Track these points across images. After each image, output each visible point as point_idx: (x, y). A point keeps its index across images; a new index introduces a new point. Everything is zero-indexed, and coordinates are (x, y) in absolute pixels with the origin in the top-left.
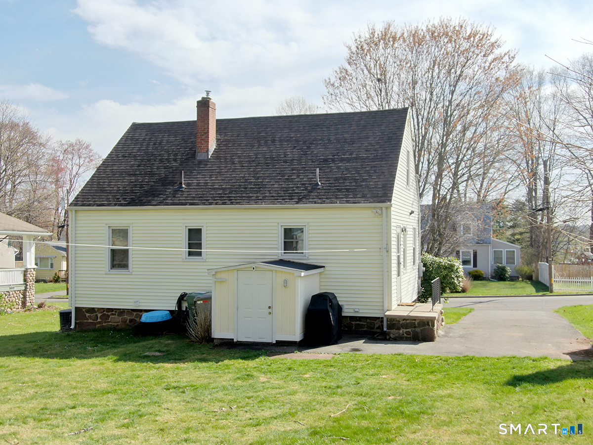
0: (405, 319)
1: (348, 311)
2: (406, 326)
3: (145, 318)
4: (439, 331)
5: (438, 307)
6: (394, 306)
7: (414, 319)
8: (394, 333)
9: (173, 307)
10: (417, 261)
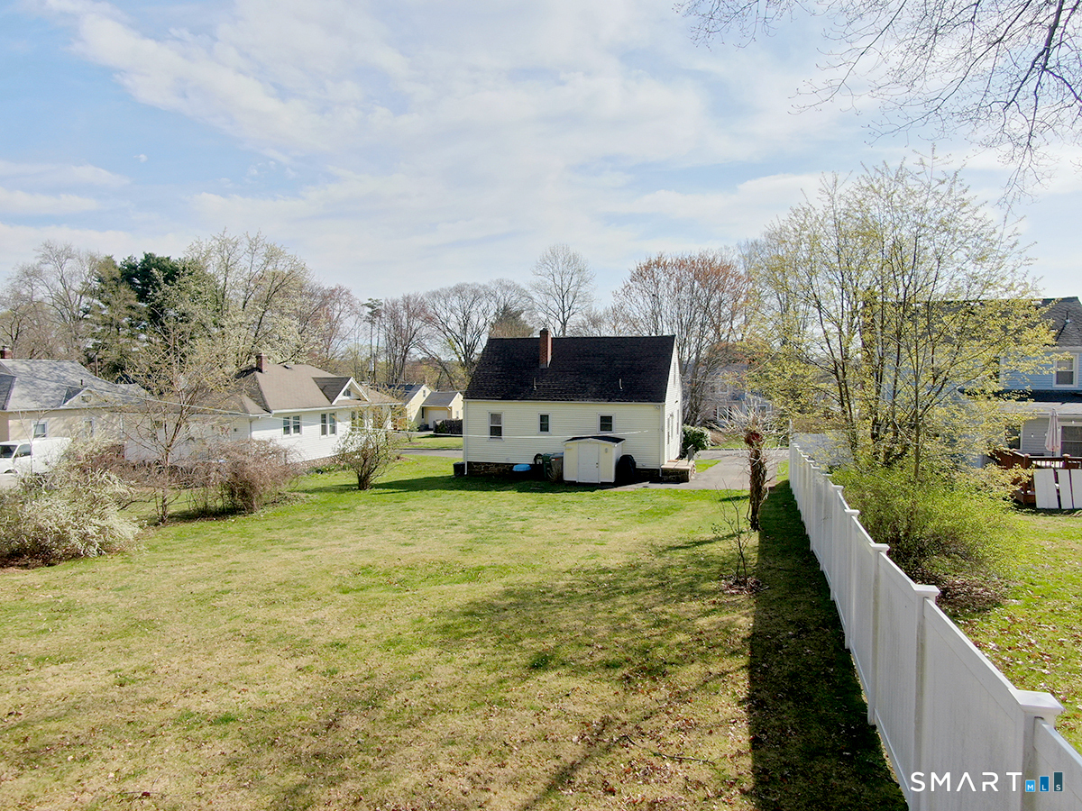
0: (672, 470)
1: (639, 465)
2: (673, 474)
3: (515, 469)
4: (692, 477)
5: (692, 462)
6: (666, 462)
7: (678, 470)
8: (665, 478)
9: (532, 462)
10: (680, 431)
